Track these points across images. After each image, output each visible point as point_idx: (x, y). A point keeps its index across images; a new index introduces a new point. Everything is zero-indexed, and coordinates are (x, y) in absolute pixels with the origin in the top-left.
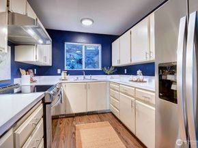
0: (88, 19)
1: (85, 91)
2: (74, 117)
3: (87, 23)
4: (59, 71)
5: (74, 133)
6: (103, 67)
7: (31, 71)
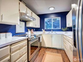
0: (52, 7)
1: (51, 38)
2: (46, 48)
3: (52, 9)
4: (42, 30)
5: (44, 55)
6: (61, 28)
7: (32, 30)
